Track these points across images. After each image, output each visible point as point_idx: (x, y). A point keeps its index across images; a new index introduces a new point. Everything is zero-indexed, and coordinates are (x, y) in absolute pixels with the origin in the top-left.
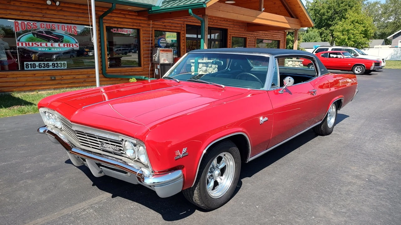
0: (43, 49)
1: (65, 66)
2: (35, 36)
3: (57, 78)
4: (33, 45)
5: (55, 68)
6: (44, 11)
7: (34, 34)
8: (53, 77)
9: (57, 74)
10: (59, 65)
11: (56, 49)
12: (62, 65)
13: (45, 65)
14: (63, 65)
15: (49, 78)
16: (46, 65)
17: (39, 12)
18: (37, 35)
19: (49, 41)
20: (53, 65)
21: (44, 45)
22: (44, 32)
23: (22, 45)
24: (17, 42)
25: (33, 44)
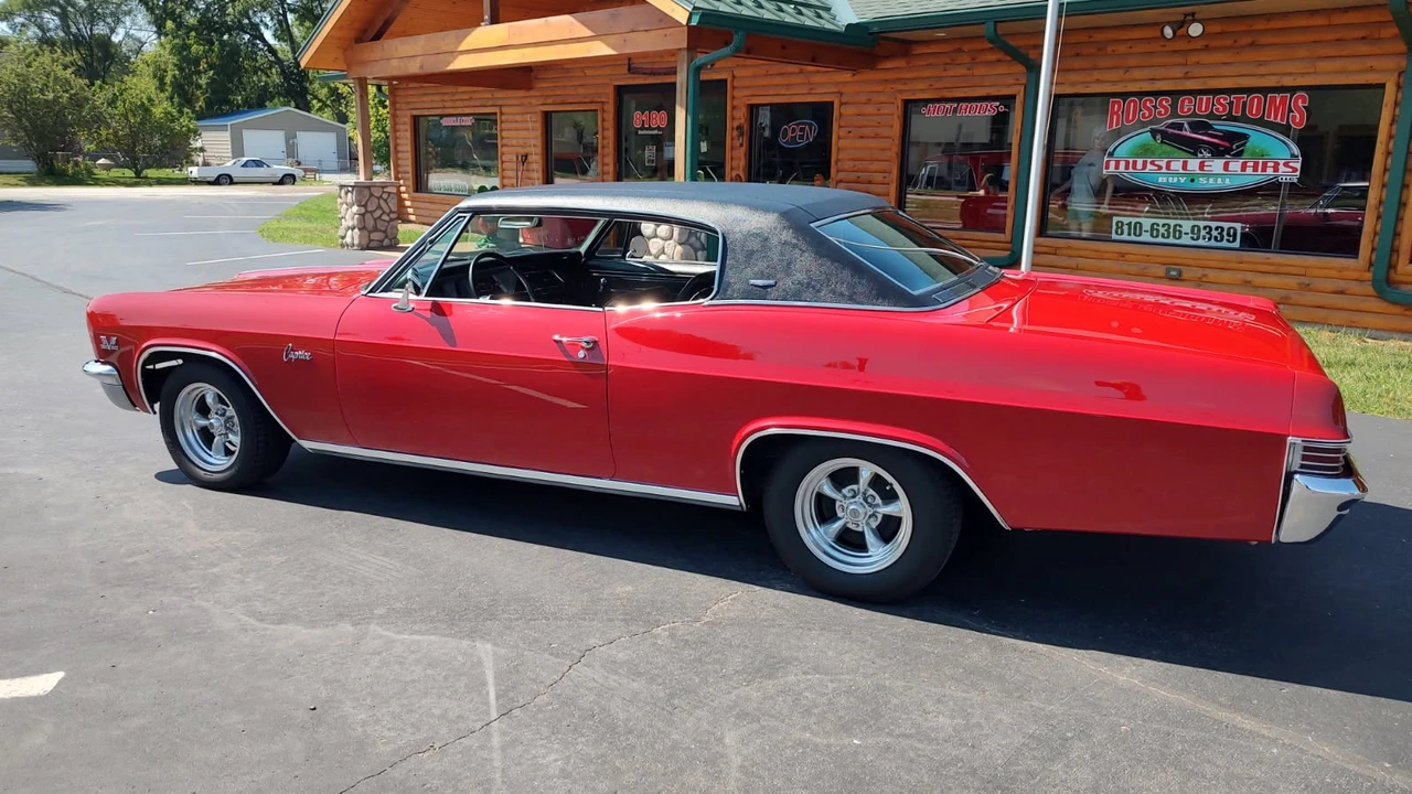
0: (1170, 181)
1: (1234, 240)
2: (1155, 138)
3: (1186, 275)
4: (1144, 167)
5: (1201, 242)
6: (1192, 59)
7: (1154, 133)
8: (1174, 270)
9: (1190, 262)
10: (1214, 233)
11: (1211, 181)
12: (1225, 233)
13: (1167, 230)
14: (1228, 235)
15: (1161, 271)
16: (1171, 230)
17: (1175, 65)
18: (1165, 135)
19: (1195, 155)
20: (1193, 232)
21: (1177, 165)
22: (1186, 126)
23: (1117, 167)
24: (1106, 159)
25: (1145, 164)
